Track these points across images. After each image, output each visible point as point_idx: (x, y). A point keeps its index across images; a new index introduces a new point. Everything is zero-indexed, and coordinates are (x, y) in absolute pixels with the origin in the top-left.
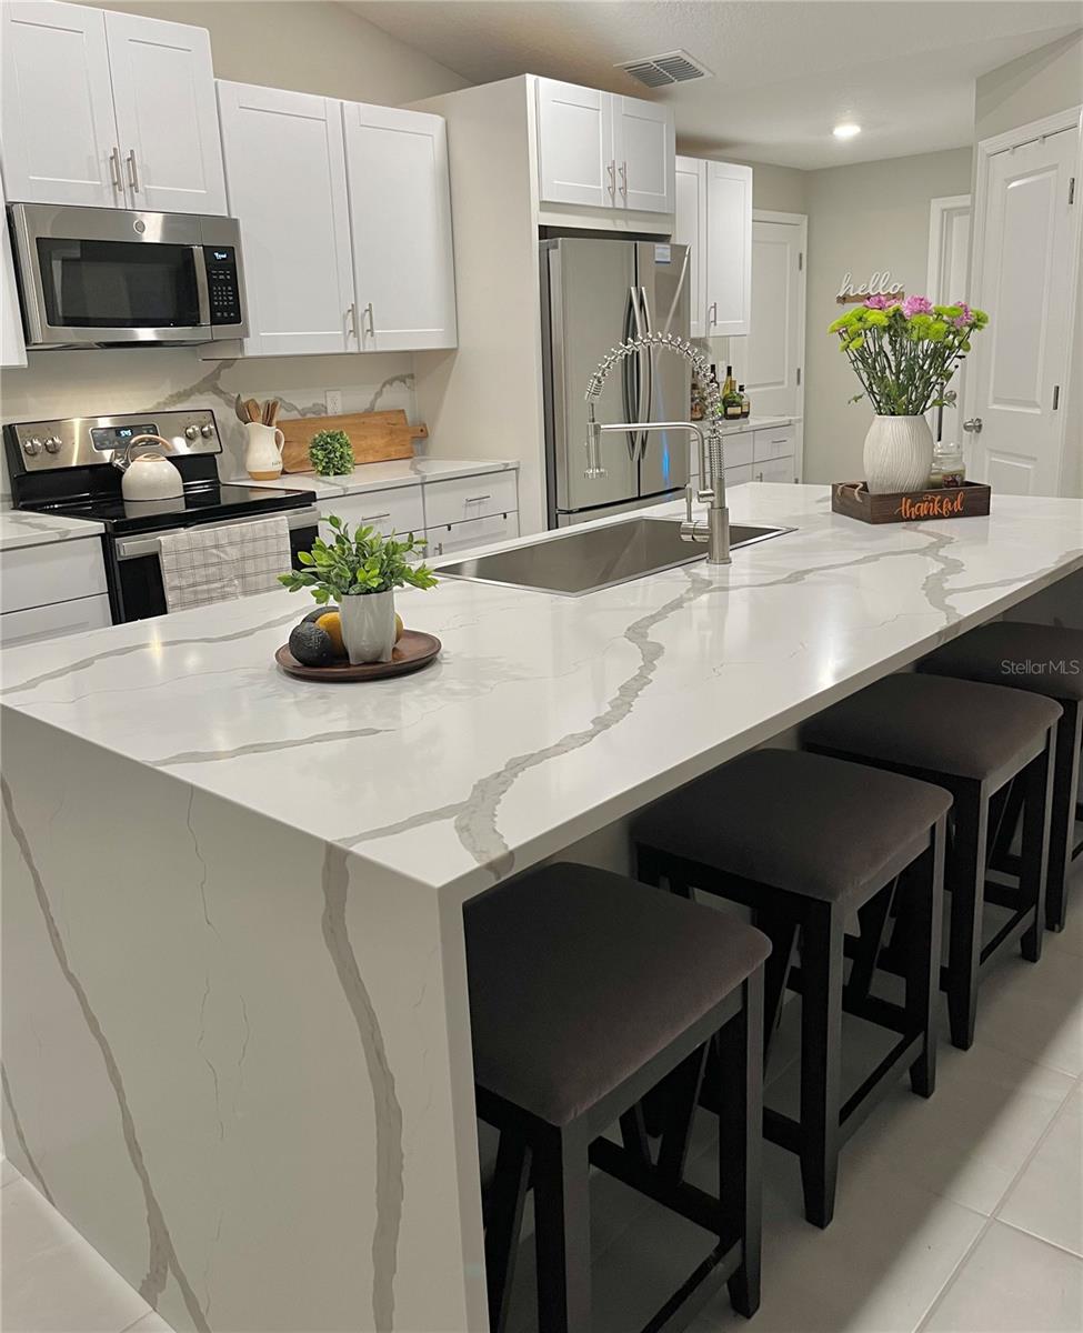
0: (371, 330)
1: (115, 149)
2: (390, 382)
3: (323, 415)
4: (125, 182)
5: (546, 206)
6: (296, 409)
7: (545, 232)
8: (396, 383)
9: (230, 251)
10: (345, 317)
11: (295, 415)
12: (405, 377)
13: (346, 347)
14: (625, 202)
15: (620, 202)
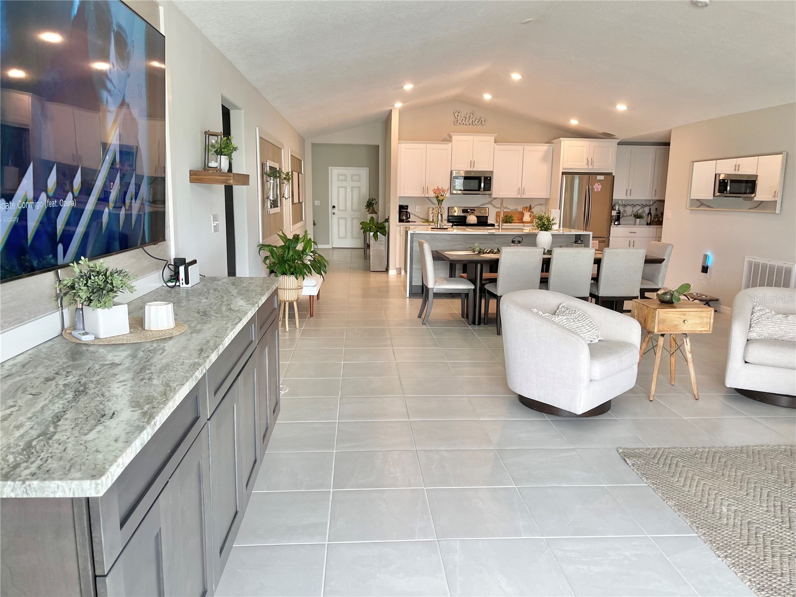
0: (524, 193)
1: (471, 161)
2: (537, 205)
3: (515, 211)
4: (473, 166)
5: (564, 169)
7: (563, 173)
9: (490, 177)
10: (518, 190)
11: (508, 210)
13: (517, 197)
14: (593, 166)
15: (590, 167)
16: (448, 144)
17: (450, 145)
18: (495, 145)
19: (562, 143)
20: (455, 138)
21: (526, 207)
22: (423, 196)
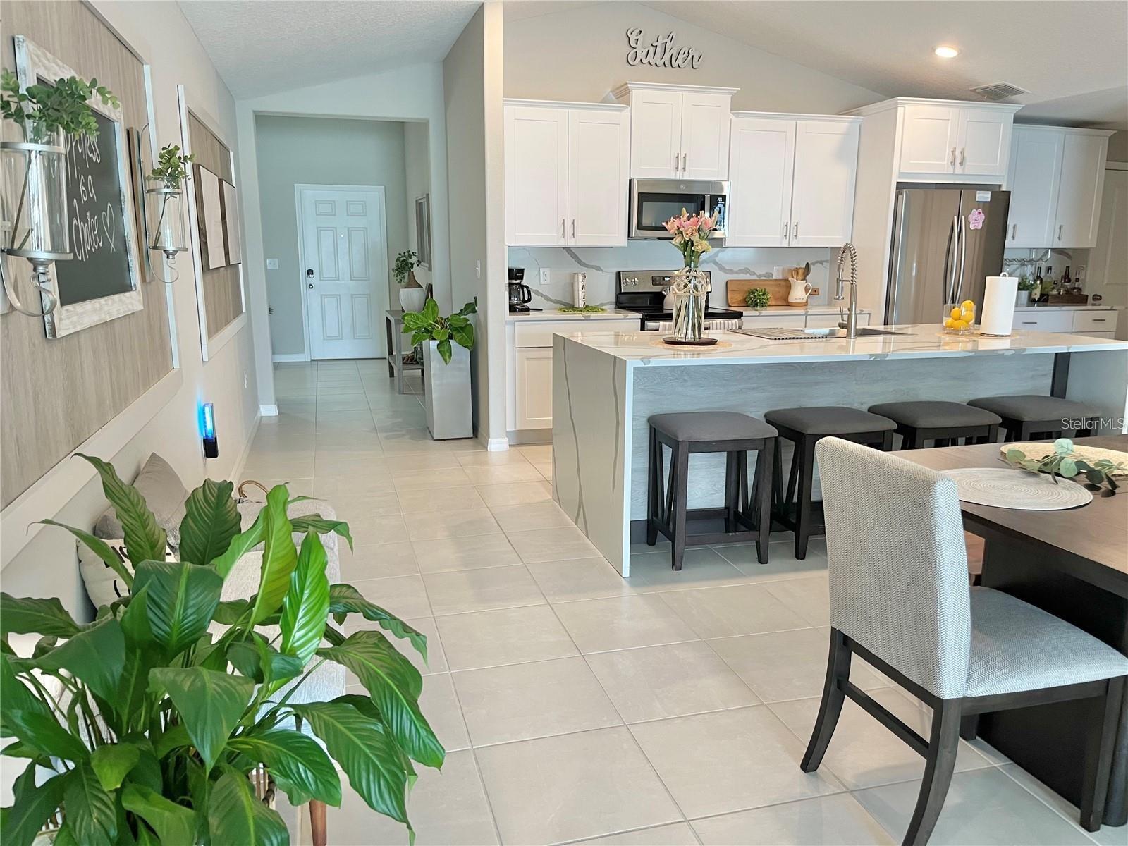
0: (796, 236)
1: (678, 154)
3: (771, 278)
4: (681, 166)
5: (901, 174)
6: (755, 274)
7: (900, 186)
8: (818, 264)
10: (783, 229)
11: (755, 277)
12: (824, 261)
13: (781, 243)
14: (963, 169)
15: (959, 170)
16: (620, 110)
17: (626, 112)
18: (733, 117)
19: (900, 110)
20: (637, 94)
21: (797, 270)
22: (563, 243)
